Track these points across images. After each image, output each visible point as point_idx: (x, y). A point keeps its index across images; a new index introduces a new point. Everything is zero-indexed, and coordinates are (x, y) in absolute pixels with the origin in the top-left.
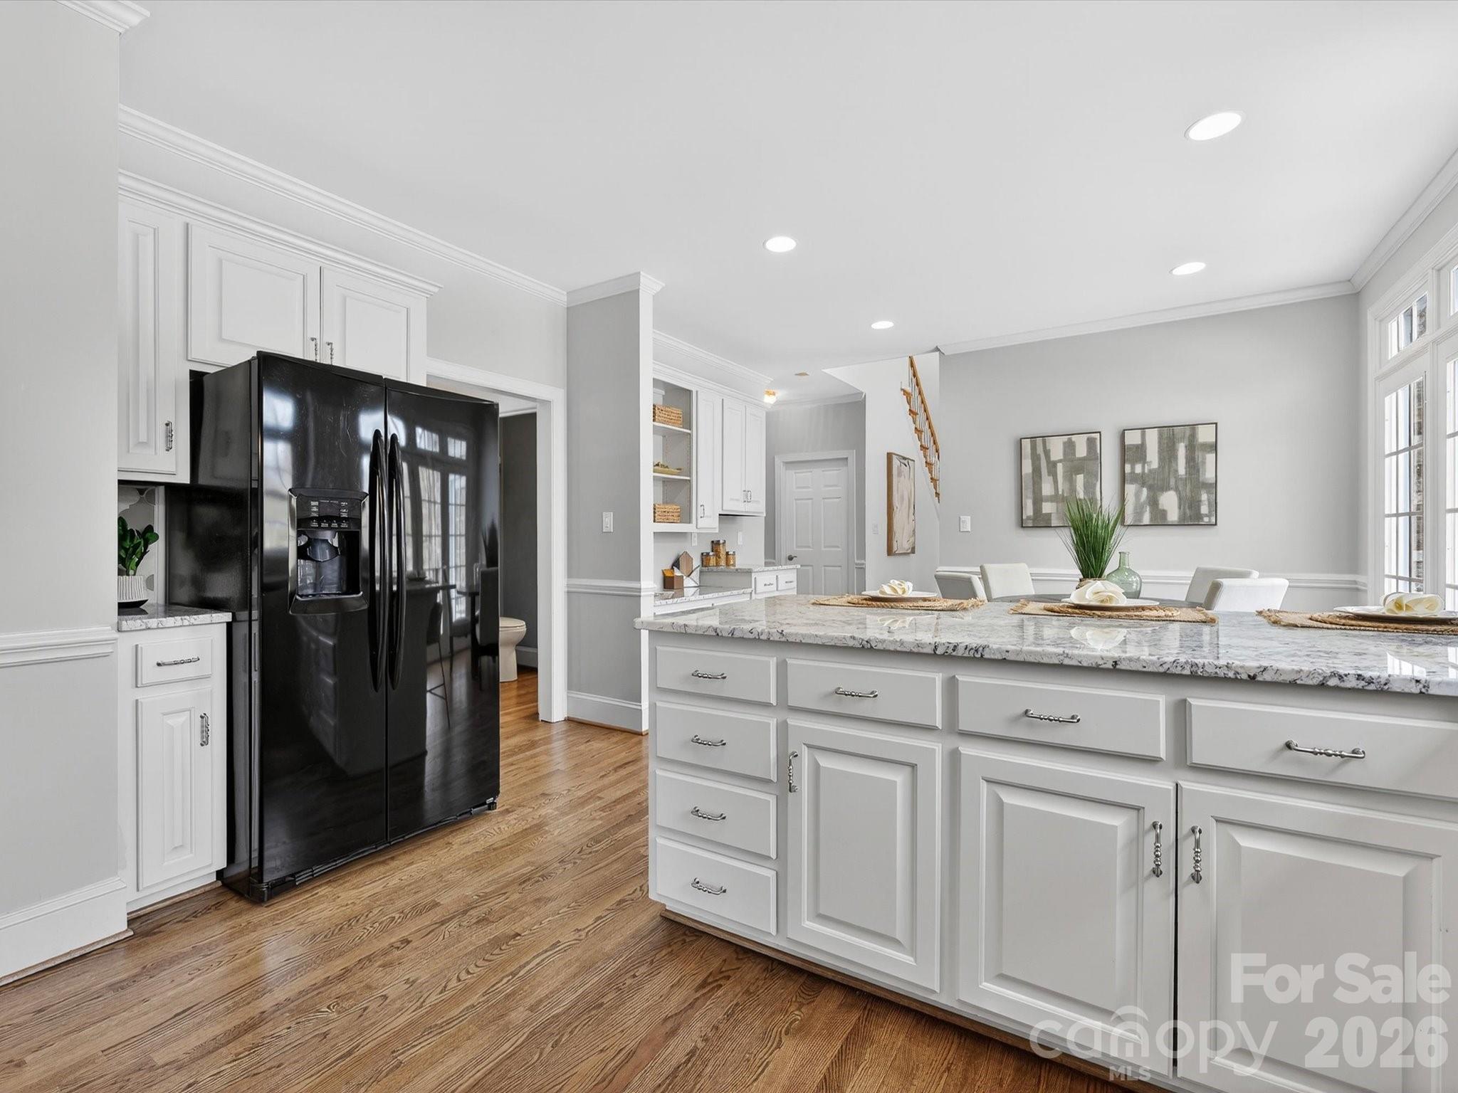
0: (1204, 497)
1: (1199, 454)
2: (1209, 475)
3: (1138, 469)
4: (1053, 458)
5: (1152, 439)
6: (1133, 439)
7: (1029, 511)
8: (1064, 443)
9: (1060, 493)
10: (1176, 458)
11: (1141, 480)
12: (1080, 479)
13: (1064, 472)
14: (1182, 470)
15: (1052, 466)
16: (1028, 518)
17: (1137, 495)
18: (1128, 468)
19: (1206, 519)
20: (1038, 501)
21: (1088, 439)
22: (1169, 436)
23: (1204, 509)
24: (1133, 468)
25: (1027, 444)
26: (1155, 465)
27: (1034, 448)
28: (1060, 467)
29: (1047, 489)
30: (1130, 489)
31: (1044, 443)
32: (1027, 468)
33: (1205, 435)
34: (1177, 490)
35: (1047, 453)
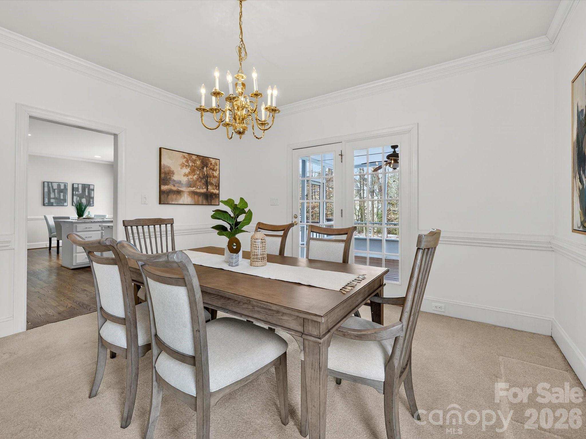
0: (91, 200)
1: (90, 191)
2: (92, 196)
3: (77, 193)
4: (54, 188)
5: (80, 186)
6: (75, 186)
7: (46, 201)
8: (57, 184)
9: (56, 197)
10: (85, 191)
11: (78, 195)
12: (62, 194)
13: (57, 192)
14: (87, 194)
15: (54, 190)
16: (46, 203)
17: (77, 199)
18: (74, 192)
19: (91, 205)
20: (49, 198)
21: (64, 184)
22: (84, 186)
23: (91, 203)
24: (76, 192)
25: (46, 184)
26: (81, 192)
27: (48, 185)
28: (56, 191)
29: (52, 196)
30: (75, 197)
31: (51, 184)
32: (46, 190)
33: (91, 187)
34: (85, 198)
35: (52, 187)
